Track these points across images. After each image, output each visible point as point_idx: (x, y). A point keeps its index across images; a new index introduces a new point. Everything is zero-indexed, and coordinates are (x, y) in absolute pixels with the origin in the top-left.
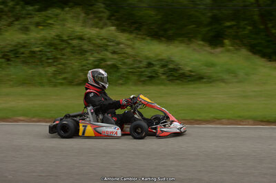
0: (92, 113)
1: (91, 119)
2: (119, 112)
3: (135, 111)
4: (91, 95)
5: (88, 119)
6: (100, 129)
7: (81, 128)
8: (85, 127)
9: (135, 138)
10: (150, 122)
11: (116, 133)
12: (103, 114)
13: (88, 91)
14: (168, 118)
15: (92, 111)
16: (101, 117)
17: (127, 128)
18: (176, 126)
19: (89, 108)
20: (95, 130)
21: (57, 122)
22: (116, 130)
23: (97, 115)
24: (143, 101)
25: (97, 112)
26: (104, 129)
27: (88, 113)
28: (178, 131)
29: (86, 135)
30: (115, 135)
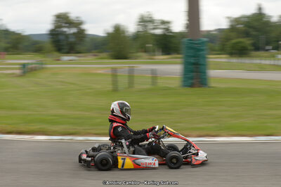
1: (126, 151)
6: (138, 161)
7: (120, 161)
8: (124, 159)
9: (171, 168)
11: (154, 164)
13: (115, 125)
19: (123, 141)
26: (143, 161)
29: (125, 167)
30: (154, 166)
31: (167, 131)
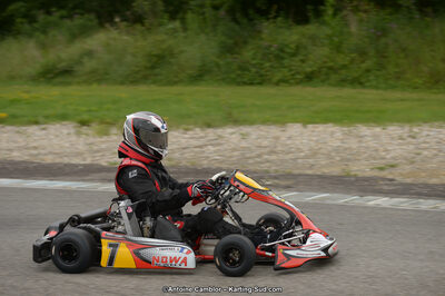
0: (129, 215)
1: (128, 227)
2: (190, 209)
3: (224, 207)
4: (133, 174)
5: (120, 228)
6: (147, 253)
7: (106, 251)
8: (115, 247)
11: (185, 261)
12: (154, 216)
14: (299, 223)
15: (130, 210)
16: (149, 222)
17: (210, 246)
18: (317, 243)
19: (122, 203)
20: (136, 254)
21: (53, 234)
22: (183, 255)
23: (141, 218)
24: (242, 187)
25: (140, 212)
26: (157, 253)
27: (119, 215)
28: (323, 254)
30: (183, 266)
31: (237, 183)
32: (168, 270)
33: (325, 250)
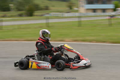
1: (36, 58)
4: (39, 44)
6: (40, 65)
7: (30, 64)
8: (32, 63)
10: (70, 60)
14: (79, 57)
15: (37, 54)
16: (43, 57)
18: (82, 63)
29: (32, 68)
30: (48, 68)
31: (64, 47)
32: (44, 69)
33: (85, 64)
